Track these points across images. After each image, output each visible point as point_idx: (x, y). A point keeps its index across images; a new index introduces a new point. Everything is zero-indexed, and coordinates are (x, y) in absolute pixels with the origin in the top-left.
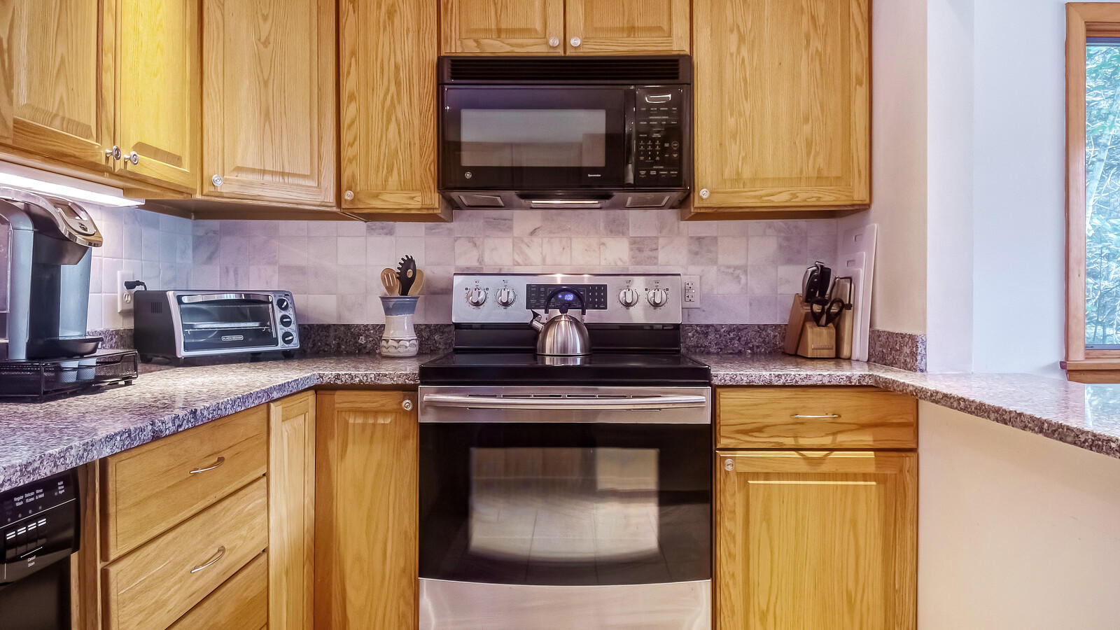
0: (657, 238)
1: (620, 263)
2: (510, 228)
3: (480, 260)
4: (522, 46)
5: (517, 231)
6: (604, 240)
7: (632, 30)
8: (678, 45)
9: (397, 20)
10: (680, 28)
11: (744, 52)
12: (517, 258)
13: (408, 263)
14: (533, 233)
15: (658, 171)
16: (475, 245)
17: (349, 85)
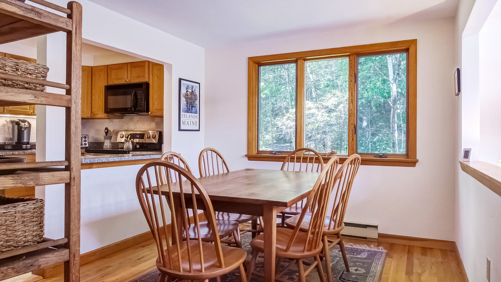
0: (161, 122)
1: (153, 128)
2: (133, 120)
3: (128, 128)
4: (120, 82)
5: (134, 121)
6: (150, 123)
7: (139, 77)
8: (146, 80)
9: (101, 78)
10: (147, 76)
11: (158, 81)
12: (135, 128)
13: (106, 129)
14: (137, 121)
15: (140, 108)
16: (127, 124)
17: (93, 92)
